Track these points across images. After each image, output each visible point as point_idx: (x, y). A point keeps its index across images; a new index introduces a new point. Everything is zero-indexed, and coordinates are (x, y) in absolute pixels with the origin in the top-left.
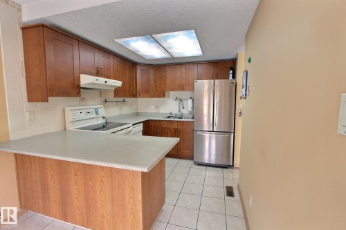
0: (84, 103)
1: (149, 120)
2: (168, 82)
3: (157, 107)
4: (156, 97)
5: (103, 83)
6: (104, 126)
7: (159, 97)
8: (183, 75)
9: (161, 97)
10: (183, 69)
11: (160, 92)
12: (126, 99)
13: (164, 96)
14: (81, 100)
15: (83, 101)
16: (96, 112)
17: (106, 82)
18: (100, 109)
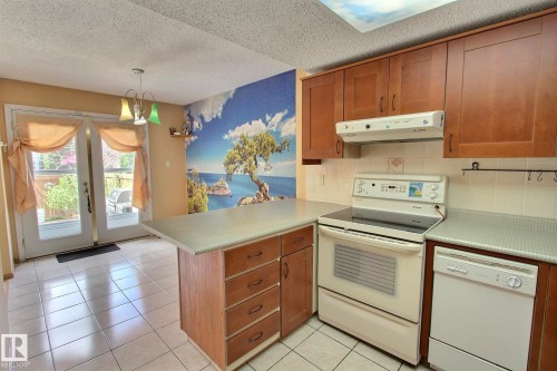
14: (393, 163)
15: (396, 165)
16: (412, 189)
17: (368, 127)
18: (429, 184)
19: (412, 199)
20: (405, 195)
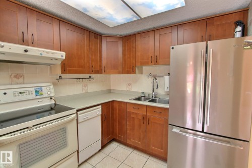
0: (21, 80)
1: (113, 101)
2: (138, 54)
3: (129, 84)
4: (125, 73)
5: (22, 52)
6: (52, 109)
7: (128, 73)
8: (157, 44)
9: (130, 73)
10: (157, 37)
11: (129, 68)
12: (92, 76)
13: (133, 72)
14: (15, 77)
15: (18, 78)
16: (37, 92)
17: (26, 51)
18: (45, 88)
19: (38, 97)
20: (34, 96)
